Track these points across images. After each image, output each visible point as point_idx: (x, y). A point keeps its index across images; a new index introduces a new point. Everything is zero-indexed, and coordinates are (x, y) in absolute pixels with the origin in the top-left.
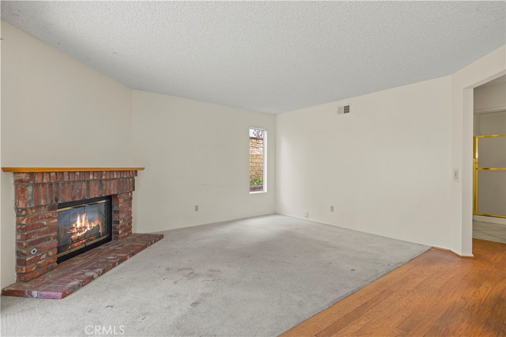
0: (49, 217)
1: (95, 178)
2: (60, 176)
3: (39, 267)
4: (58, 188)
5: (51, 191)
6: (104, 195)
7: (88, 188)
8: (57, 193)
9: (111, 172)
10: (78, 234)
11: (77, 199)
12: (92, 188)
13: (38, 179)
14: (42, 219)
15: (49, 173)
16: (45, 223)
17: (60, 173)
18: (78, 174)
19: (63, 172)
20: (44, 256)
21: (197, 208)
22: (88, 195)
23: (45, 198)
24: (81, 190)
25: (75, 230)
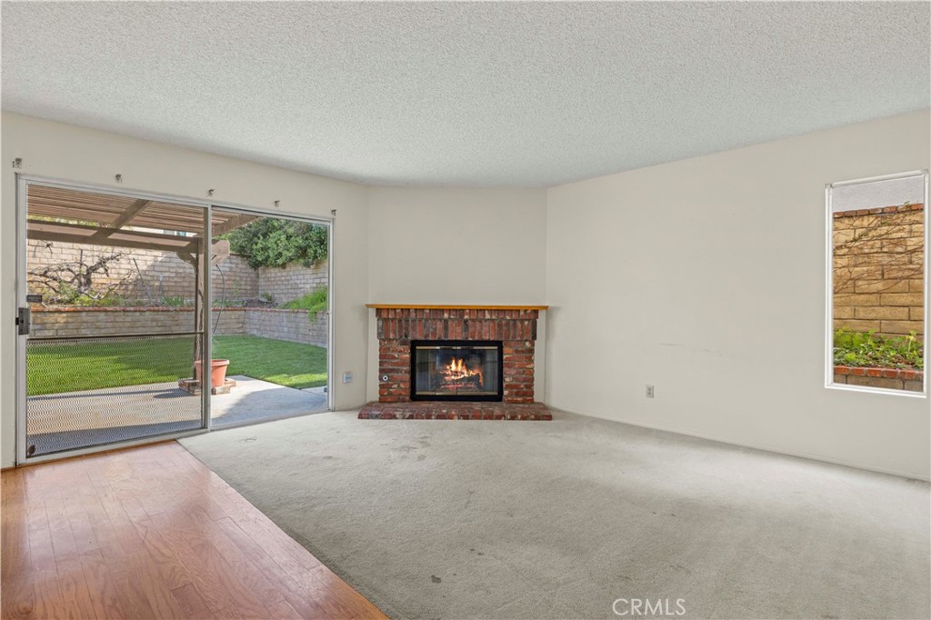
0: (401, 351)
1: (452, 317)
2: (406, 313)
3: (390, 394)
4: (408, 324)
5: (400, 327)
6: (471, 339)
7: (446, 328)
8: (407, 329)
9: (481, 310)
10: (453, 377)
11: (430, 338)
12: (450, 328)
13: (384, 315)
14: (393, 351)
15: (395, 309)
16: (396, 356)
17: (406, 310)
18: (428, 311)
19: (409, 310)
20: (395, 386)
21: (650, 392)
22: (446, 336)
23: (394, 333)
24: (435, 329)
25: (450, 373)
